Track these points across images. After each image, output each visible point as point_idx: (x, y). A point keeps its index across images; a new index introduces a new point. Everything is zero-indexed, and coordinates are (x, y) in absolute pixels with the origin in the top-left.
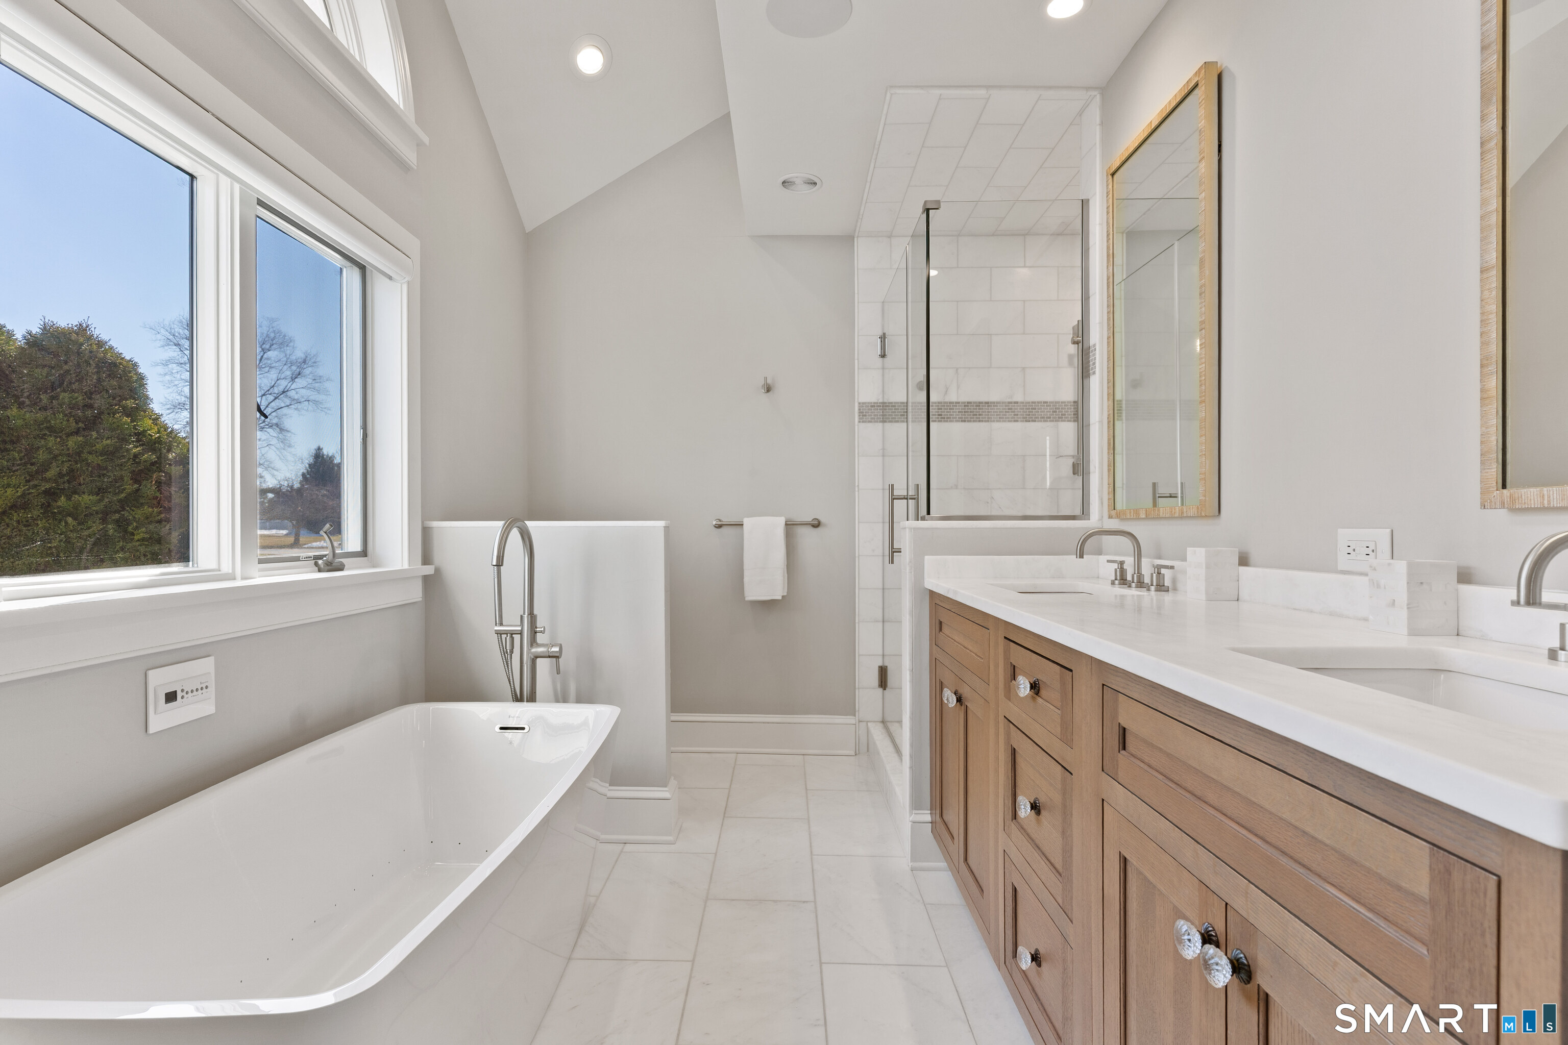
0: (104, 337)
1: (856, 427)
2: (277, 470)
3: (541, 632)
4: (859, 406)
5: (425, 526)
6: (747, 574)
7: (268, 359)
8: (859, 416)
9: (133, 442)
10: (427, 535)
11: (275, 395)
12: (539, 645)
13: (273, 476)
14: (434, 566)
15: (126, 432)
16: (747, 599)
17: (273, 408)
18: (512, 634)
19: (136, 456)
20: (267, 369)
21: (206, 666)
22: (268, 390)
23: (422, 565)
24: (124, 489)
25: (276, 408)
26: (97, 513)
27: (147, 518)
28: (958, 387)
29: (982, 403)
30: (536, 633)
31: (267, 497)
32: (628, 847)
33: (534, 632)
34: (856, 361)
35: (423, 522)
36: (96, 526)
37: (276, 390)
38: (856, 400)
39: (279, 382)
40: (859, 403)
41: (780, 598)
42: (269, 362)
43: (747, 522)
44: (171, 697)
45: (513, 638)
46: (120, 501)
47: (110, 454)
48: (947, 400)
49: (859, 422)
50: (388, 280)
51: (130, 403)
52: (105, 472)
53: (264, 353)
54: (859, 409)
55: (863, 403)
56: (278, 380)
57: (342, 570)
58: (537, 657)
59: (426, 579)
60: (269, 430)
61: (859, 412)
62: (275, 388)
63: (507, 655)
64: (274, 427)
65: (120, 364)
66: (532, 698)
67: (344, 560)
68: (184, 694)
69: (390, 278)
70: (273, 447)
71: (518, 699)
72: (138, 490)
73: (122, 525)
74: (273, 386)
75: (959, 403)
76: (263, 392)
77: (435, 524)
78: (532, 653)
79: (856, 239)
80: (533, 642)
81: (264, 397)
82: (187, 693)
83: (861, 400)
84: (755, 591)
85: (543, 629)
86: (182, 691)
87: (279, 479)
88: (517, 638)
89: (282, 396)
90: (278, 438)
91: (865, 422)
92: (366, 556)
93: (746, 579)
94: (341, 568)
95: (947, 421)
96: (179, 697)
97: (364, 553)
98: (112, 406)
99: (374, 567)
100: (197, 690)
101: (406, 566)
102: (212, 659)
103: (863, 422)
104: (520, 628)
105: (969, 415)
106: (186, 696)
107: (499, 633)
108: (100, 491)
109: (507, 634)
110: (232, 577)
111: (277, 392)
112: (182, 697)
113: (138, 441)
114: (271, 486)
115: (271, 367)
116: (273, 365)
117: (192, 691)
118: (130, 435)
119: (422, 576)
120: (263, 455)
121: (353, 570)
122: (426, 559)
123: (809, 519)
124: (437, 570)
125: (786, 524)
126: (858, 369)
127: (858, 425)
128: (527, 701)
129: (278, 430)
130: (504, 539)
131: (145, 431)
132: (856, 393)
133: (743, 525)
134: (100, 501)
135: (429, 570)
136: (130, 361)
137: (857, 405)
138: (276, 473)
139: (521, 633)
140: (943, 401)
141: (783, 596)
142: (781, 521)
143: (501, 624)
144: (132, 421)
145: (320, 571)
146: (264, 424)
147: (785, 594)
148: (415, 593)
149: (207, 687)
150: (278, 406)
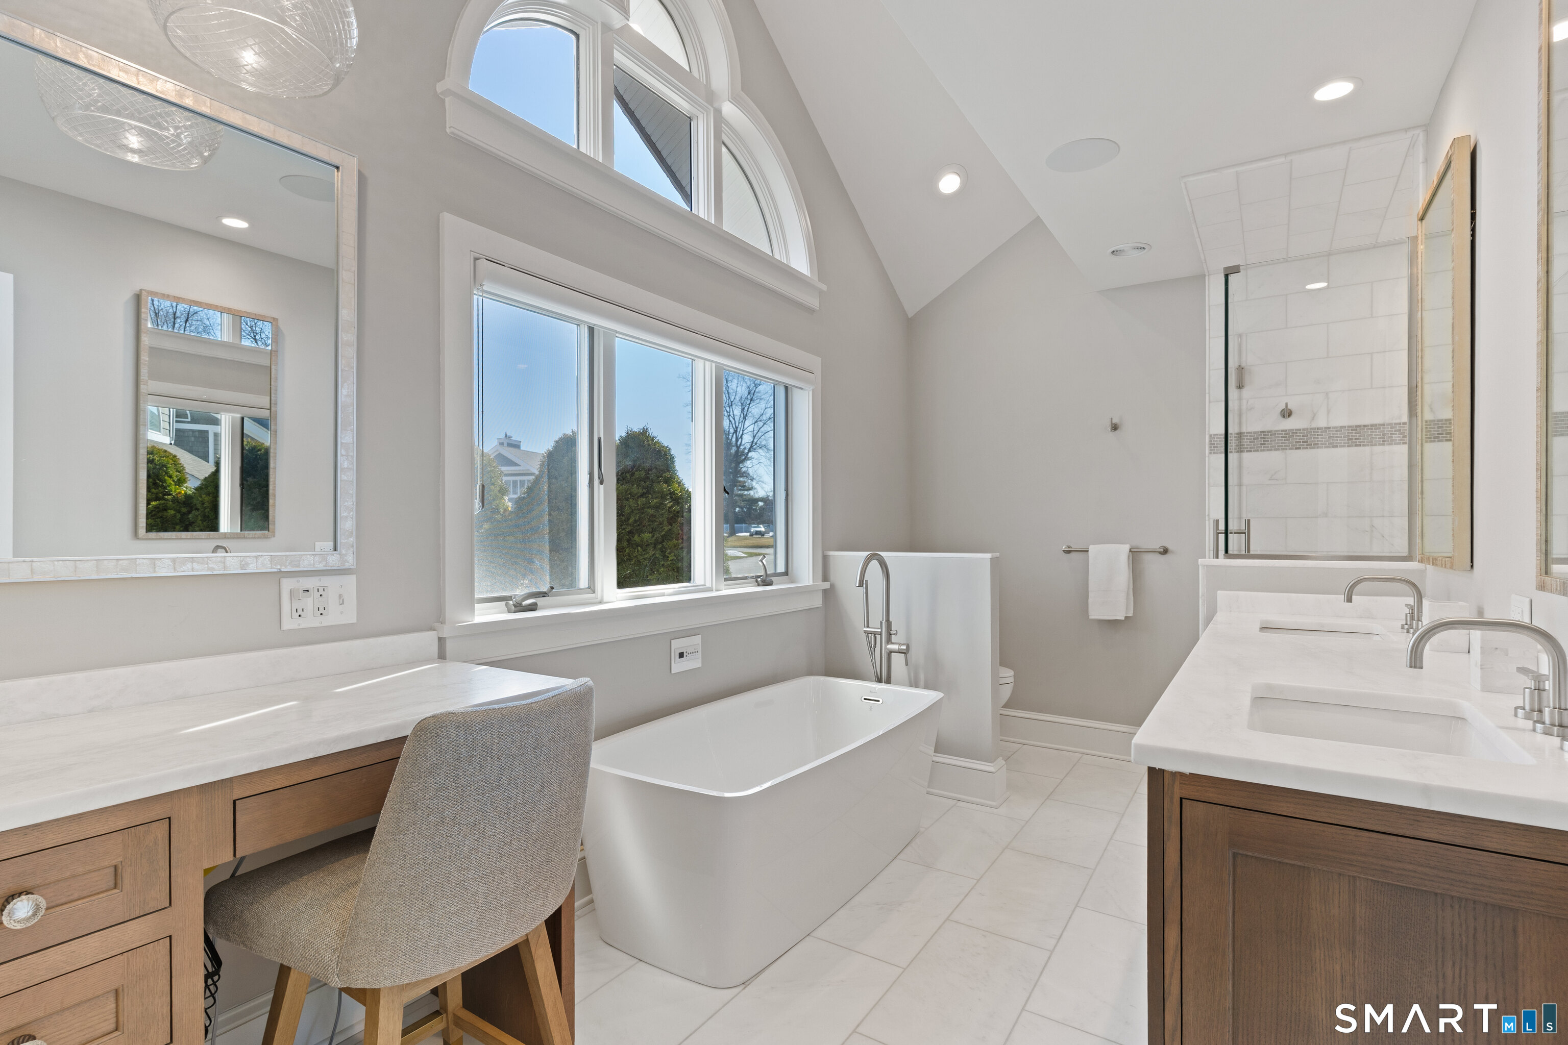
0: (654, 434)
1: (1207, 459)
2: (765, 484)
3: (894, 634)
4: (1210, 438)
5: (825, 554)
6: (1092, 596)
7: (759, 392)
8: (1210, 447)
9: (668, 499)
10: (825, 559)
11: (763, 421)
12: (893, 643)
13: (762, 488)
14: (829, 583)
15: (665, 493)
16: (1091, 617)
17: (762, 432)
18: (875, 634)
19: (669, 508)
20: (758, 400)
21: (697, 639)
22: (759, 418)
23: (822, 581)
24: (664, 529)
25: (764, 432)
26: (651, 544)
27: (675, 546)
28: (1328, 412)
29: (1360, 426)
30: (891, 634)
31: (758, 505)
32: (960, 804)
33: (889, 635)
34: (1207, 395)
35: (823, 552)
36: (651, 552)
37: (764, 418)
38: (1207, 433)
39: (766, 410)
40: (1211, 435)
41: (1123, 619)
42: (759, 395)
43: (1092, 549)
44: (681, 655)
45: (876, 637)
46: (662, 536)
47: (657, 507)
48: (1314, 425)
49: (1210, 453)
50: (800, 390)
51: (667, 475)
52: (655, 519)
53: (756, 388)
54: (1210, 441)
55: (1215, 435)
56: (766, 409)
57: (771, 585)
58: (891, 652)
59: (825, 592)
60: (760, 451)
61: (1210, 444)
62: (764, 415)
63: (872, 649)
64: (763, 448)
65: (663, 450)
66: (888, 681)
67: (773, 579)
68: (687, 654)
69: (802, 389)
70: (762, 465)
71: (879, 680)
72: (670, 530)
73: (663, 551)
74: (763, 414)
75: (1329, 428)
76: (755, 420)
77: (832, 553)
78: (888, 649)
79: (1207, 278)
80: (889, 641)
81: (756, 424)
82: (688, 654)
83: (1212, 432)
84: (1097, 612)
85: (895, 632)
86: (686, 652)
87: (766, 490)
88: (878, 637)
89: (769, 422)
90: (766, 457)
91: (1217, 453)
92: (787, 575)
93: (1090, 600)
94: (770, 584)
95: (1314, 448)
96: (685, 656)
97: (786, 573)
98: (658, 477)
99: (792, 582)
100: (693, 653)
101: (811, 583)
102: (700, 636)
103: (1214, 453)
104: (880, 630)
105: (1342, 440)
106: (688, 655)
107: (867, 633)
108: (653, 531)
109: (872, 634)
110: (710, 590)
111: (765, 419)
112: (686, 656)
113: (671, 498)
114: (761, 496)
115: (761, 399)
116: (762, 397)
117: (691, 653)
118: (667, 495)
119: (823, 590)
120: (755, 471)
121: (778, 586)
122: (825, 578)
123: (1156, 546)
124: (832, 586)
125: (1130, 551)
126: (1209, 402)
127: (1209, 457)
128: (885, 683)
129: (766, 450)
130: (865, 567)
131: (674, 491)
132: (1207, 426)
133: (1088, 551)
134: (653, 536)
135: (827, 585)
136: (667, 447)
137: (1207, 437)
138: (764, 485)
139: (881, 634)
140: (1309, 427)
141: (1126, 617)
142: (1127, 547)
143: (868, 627)
144: (668, 486)
145: (759, 585)
146: (756, 446)
147: (1131, 615)
148: (817, 601)
149: (697, 652)
150: (765, 430)
